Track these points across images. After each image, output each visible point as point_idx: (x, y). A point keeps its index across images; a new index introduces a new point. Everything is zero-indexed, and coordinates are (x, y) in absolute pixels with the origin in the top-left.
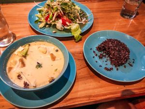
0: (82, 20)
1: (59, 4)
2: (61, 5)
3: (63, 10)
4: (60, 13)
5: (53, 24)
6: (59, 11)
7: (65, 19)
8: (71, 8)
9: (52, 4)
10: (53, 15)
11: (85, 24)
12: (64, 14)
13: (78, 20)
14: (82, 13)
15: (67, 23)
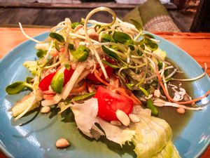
0: (172, 94)
1: (95, 38)
2: (104, 40)
3: (109, 57)
4: (94, 71)
5: (64, 107)
6: (91, 63)
7: (113, 93)
8: (139, 53)
9: (74, 35)
10: (68, 74)
11: (187, 113)
12: (112, 72)
13: (157, 93)
14: (172, 70)
15: (120, 114)
